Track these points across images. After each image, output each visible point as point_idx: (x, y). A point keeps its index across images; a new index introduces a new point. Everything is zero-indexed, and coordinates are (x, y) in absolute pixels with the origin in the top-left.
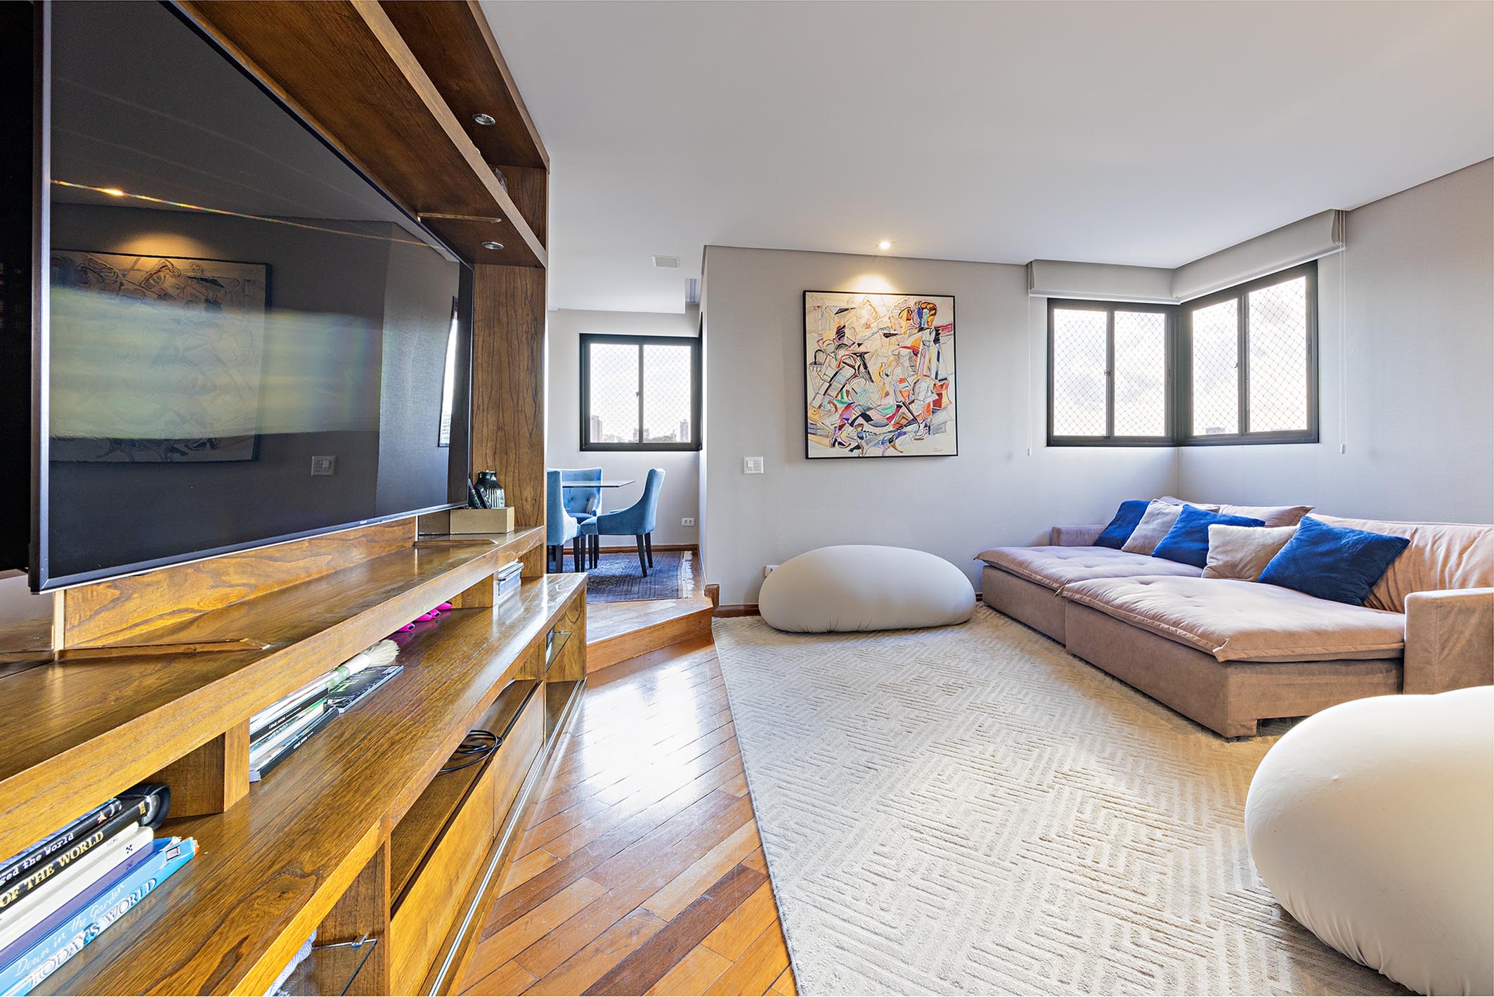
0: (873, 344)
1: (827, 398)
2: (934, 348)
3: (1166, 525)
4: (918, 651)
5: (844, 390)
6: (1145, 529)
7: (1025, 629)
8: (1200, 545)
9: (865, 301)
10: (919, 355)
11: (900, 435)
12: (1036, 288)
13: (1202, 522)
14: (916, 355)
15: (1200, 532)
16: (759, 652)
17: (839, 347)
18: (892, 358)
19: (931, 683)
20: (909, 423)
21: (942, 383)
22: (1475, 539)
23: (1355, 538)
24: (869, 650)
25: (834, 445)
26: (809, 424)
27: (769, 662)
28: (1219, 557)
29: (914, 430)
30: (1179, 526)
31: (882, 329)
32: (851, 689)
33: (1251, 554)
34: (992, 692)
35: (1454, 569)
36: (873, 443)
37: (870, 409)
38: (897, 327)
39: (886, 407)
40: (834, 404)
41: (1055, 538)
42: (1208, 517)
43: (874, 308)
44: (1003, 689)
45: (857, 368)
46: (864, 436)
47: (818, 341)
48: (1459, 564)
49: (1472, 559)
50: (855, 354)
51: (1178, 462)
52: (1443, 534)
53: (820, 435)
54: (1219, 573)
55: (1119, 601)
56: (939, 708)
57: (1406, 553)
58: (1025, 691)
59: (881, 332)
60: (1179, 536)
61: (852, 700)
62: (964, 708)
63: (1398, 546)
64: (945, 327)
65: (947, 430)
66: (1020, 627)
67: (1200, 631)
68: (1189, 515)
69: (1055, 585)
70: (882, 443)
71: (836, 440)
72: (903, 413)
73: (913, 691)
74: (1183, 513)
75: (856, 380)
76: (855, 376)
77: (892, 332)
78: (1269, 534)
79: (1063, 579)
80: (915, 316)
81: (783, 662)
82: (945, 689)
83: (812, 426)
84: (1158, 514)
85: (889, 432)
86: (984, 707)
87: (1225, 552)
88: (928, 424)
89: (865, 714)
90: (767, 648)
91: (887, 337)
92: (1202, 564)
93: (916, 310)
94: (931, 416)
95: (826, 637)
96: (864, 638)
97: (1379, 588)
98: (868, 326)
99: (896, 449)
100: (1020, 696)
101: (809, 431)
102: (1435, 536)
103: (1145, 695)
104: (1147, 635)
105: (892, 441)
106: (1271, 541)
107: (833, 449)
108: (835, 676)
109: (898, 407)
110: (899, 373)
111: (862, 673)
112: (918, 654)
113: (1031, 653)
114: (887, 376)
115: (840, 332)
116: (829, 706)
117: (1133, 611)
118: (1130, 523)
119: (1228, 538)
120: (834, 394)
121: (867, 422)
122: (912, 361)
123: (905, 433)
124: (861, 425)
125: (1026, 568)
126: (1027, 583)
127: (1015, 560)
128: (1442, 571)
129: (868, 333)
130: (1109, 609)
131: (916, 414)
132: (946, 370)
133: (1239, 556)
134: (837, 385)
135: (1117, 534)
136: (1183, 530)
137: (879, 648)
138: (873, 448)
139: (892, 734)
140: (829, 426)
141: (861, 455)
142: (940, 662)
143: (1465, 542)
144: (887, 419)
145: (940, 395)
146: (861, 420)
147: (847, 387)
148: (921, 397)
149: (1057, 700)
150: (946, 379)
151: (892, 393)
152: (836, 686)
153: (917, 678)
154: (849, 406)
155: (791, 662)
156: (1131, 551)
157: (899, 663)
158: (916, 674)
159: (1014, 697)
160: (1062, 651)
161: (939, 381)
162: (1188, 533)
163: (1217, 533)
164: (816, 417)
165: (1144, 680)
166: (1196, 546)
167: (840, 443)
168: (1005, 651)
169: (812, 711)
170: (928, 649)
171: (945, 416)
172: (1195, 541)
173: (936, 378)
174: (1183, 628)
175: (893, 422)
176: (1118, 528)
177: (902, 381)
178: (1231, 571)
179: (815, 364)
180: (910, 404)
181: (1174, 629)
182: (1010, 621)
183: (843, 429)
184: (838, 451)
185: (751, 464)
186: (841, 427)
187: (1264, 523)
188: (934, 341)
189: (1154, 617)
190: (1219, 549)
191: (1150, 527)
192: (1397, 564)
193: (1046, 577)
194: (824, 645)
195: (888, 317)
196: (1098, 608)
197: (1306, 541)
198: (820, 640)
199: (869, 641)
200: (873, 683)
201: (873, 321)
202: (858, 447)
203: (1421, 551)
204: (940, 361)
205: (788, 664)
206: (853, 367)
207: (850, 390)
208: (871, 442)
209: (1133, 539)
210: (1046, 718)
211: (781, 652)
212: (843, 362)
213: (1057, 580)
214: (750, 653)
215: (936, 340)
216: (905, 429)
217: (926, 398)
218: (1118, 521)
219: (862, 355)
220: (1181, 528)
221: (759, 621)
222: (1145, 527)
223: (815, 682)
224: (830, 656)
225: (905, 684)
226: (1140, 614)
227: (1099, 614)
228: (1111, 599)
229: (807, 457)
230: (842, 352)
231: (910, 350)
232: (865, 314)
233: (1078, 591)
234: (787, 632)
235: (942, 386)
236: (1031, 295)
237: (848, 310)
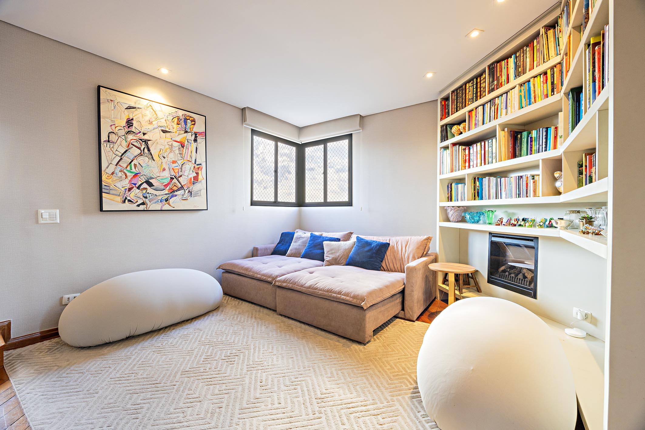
0: (154, 136)
1: (119, 168)
2: (194, 145)
3: (304, 243)
4: (198, 336)
5: (133, 163)
6: (295, 245)
7: (250, 305)
8: (321, 251)
9: (148, 105)
10: (185, 148)
11: (172, 196)
12: (247, 122)
13: (319, 240)
14: (183, 147)
15: (320, 245)
16: (64, 375)
17: (128, 133)
18: (167, 147)
19: (216, 358)
20: (179, 190)
21: (198, 166)
22: (408, 242)
23: (376, 244)
24: (164, 344)
25: (124, 202)
26: (103, 187)
27: (77, 383)
28: (329, 256)
29: (182, 194)
30: (311, 243)
31: (161, 127)
32: (162, 385)
33: (342, 254)
34: (254, 352)
35: (404, 253)
36: (154, 201)
37: (152, 178)
38: (171, 128)
39: (164, 178)
40: (124, 173)
41: (255, 253)
42: (321, 238)
43: (155, 112)
44: (259, 348)
45: (142, 150)
46: (148, 196)
47: (111, 126)
48: (406, 251)
49: (409, 249)
50: (141, 140)
51: (300, 214)
52: (398, 240)
53: (113, 194)
54: (330, 263)
55: (308, 285)
56: (231, 377)
57: (389, 249)
58: (271, 347)
59: (160, 129)
60: (312, 247)
61: (166, 395)
62: (245, 371)
63: (386, 246)
64: (201, 134)
65: (201, 195)
66: (247, 304)
67: (352, 296)
68: (313, 237)
69: (270, 279)
70: (161, 201)
71: (126, 198)
72: (175, 183)
73: (208, 370)
74: (311, 237)
75: (141, 158)
76: (140, 155)
77: (167, 130)
78: (346, 244)
79: (273, 275)
80: (182, 122)
81: (92, 379)
82: (227, 360)
83: (106, 187)
84: (300, 238)
85: (166, 194)
86: (256, 366)
87: (332, 253)
88: (190, 191)
89: (181, 405)
90: (72, 368)
91: (164, 132)
92: (323, 260)
93: (183, 119)
94: (192, 186)
95: (126, 343)
96: (156, 335)
97: (383, 263)
98: (151, 123)
99: (170, 205)
100: (270, 350)
101: (103, 190)
102: (396, 241)
103: (324, 330)
104: (324, 300)
105: (168, 200)
106: (347, 248)
107: (124, 205)
108: (145, 376)
109: (172, 179)
110: (172, 157)
111: (166, 366)
112: (199, 337)
113: (261, 319)
114: (164, 158)
115: (129, 123)
116: (148, 409)
117: (316, 289)
118: (287, 242)
119: (332, 247)
120: (125, 165)
121: (150, 187)
122: (180, 150)
123: (176, 196)
124: (146, 189)
125: (250, 271)
126: (251, 279)
127: (243, 267)
128: (401, 254)
129: (151, 127)
130: (303, 289)
131: (183, 184)
132: (201, 159)
133: (337, 254)
134: (127, 159)
135: (282, 248)
136: (313, 245)
137: (171, 341)
138: (154, 204)
139: (209, 415)
140: (121, 188)
141: (145, 209)
142: (215, 340)
143: (406, 243)
144: (164, 186)
145: (197, 173)
146: (145, 185)
147: (135, 162)
148: (186, 174)
149: (289, 346)
150: (201, 164)
151: (167, 169)
152: (149, 386)
153: (206, 357)
154: (136, 175)
155: (100, 375)
156: (290, 256)
157: (189, 349)
158: (204, 354)
159: (268, 351)
160: (274, 314)
161: (197, 165)
162: (315, 246)
163: (328, 245)
164: (110, 181)
165: (322, 322)
166: (319, 251)
167: (129, 201)
168: (247, 322)
169: (135, 420)
170: (204, 332)
171: (200, 186)
172: (317, 249)
173: (195, 163)
174: (343, 295)
175: (168, 188)
176: (282, 245)
177: (174, 162)
178: (335, 262)
179: (109, 141)
180: (179, 177)
181: (340, 296)
182: (241, 302)
183: (131, 191)
184: (127, 206)
185: (46, 216)
186: (130, 189)
187: (340, 239)
188: (194, 141)
189: (328, 291)
190: (329, 253)
191: (297, 244)
192: (387, 253)
193: (263, 275)
194: (127, 350)
195: (164, 119)
196: (297, 289)
197: (361, 246)
198: (122, 346)
199: (161, 337)
200: (177, 372)
201: (154, 120)
202: (143, 204)
203: (393, 247)
204: (197, 153)
205: (97, 378)
206: (139, 148)
207: (137, 164)
208: (153, 200)
209: (291, 250)
210: (290, 360)
211: (87, 368)
212: (132, 144)
213: (270, 276)
214: (55, 379)
215: (195, 140)
216: (176, 193)
217: (189, 174)
218: (281, 242)
219: (146, 142)
220: (311, 244)
221: (57, 343)
222: (295, 244)
223: (128, 388)
224: (135, 359)
225: (200, 366)
226: (321, 290)
227: (296, 292)
228: (303, 284)
229: (101, 210)
230: (130, 137)
231: (179, 144)
232: (149, 115)
233: (284, 281)
234: (89, 347)
235: (198, 168)
236: (244, 125)
237: (135, 108)
